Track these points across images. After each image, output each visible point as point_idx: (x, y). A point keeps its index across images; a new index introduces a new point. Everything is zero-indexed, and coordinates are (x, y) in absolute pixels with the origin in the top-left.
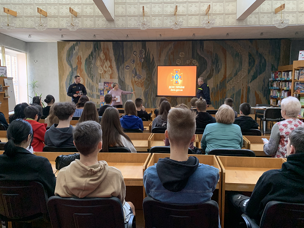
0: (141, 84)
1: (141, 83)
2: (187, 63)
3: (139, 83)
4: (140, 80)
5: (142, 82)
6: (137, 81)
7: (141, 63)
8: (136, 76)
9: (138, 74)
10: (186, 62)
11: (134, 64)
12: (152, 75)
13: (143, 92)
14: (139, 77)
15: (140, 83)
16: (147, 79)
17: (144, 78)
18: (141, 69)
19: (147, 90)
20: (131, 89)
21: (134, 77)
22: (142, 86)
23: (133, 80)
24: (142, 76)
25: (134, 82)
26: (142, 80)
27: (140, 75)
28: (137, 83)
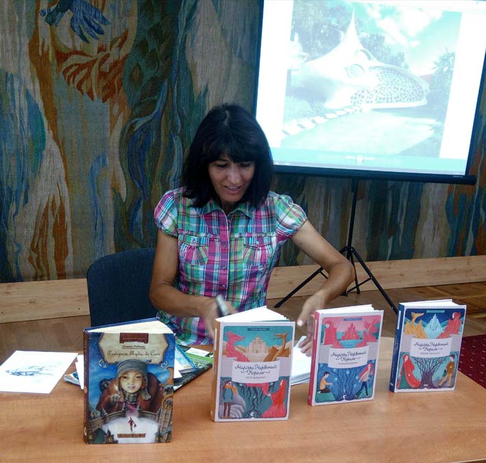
0: (102, 75)
1: (106, 67)
3: (88, 66)
4: (95, 45)
5: (110, 60)
6: (76, 52)
8: (68, 15)
12: (175, 22)
13: (117, 133)
14: (90, 26)
15: (94, 73)
16: (141, 45)
17: (125, 38)
19: (141, 122)
20: (33, 108)
21: (52, 20)
22: (109, 93)
23: (43, 43)
24: (109, 21)
25: (48, 54)
26: (110, 49)
27: (97, 9)
28: (76, 65)
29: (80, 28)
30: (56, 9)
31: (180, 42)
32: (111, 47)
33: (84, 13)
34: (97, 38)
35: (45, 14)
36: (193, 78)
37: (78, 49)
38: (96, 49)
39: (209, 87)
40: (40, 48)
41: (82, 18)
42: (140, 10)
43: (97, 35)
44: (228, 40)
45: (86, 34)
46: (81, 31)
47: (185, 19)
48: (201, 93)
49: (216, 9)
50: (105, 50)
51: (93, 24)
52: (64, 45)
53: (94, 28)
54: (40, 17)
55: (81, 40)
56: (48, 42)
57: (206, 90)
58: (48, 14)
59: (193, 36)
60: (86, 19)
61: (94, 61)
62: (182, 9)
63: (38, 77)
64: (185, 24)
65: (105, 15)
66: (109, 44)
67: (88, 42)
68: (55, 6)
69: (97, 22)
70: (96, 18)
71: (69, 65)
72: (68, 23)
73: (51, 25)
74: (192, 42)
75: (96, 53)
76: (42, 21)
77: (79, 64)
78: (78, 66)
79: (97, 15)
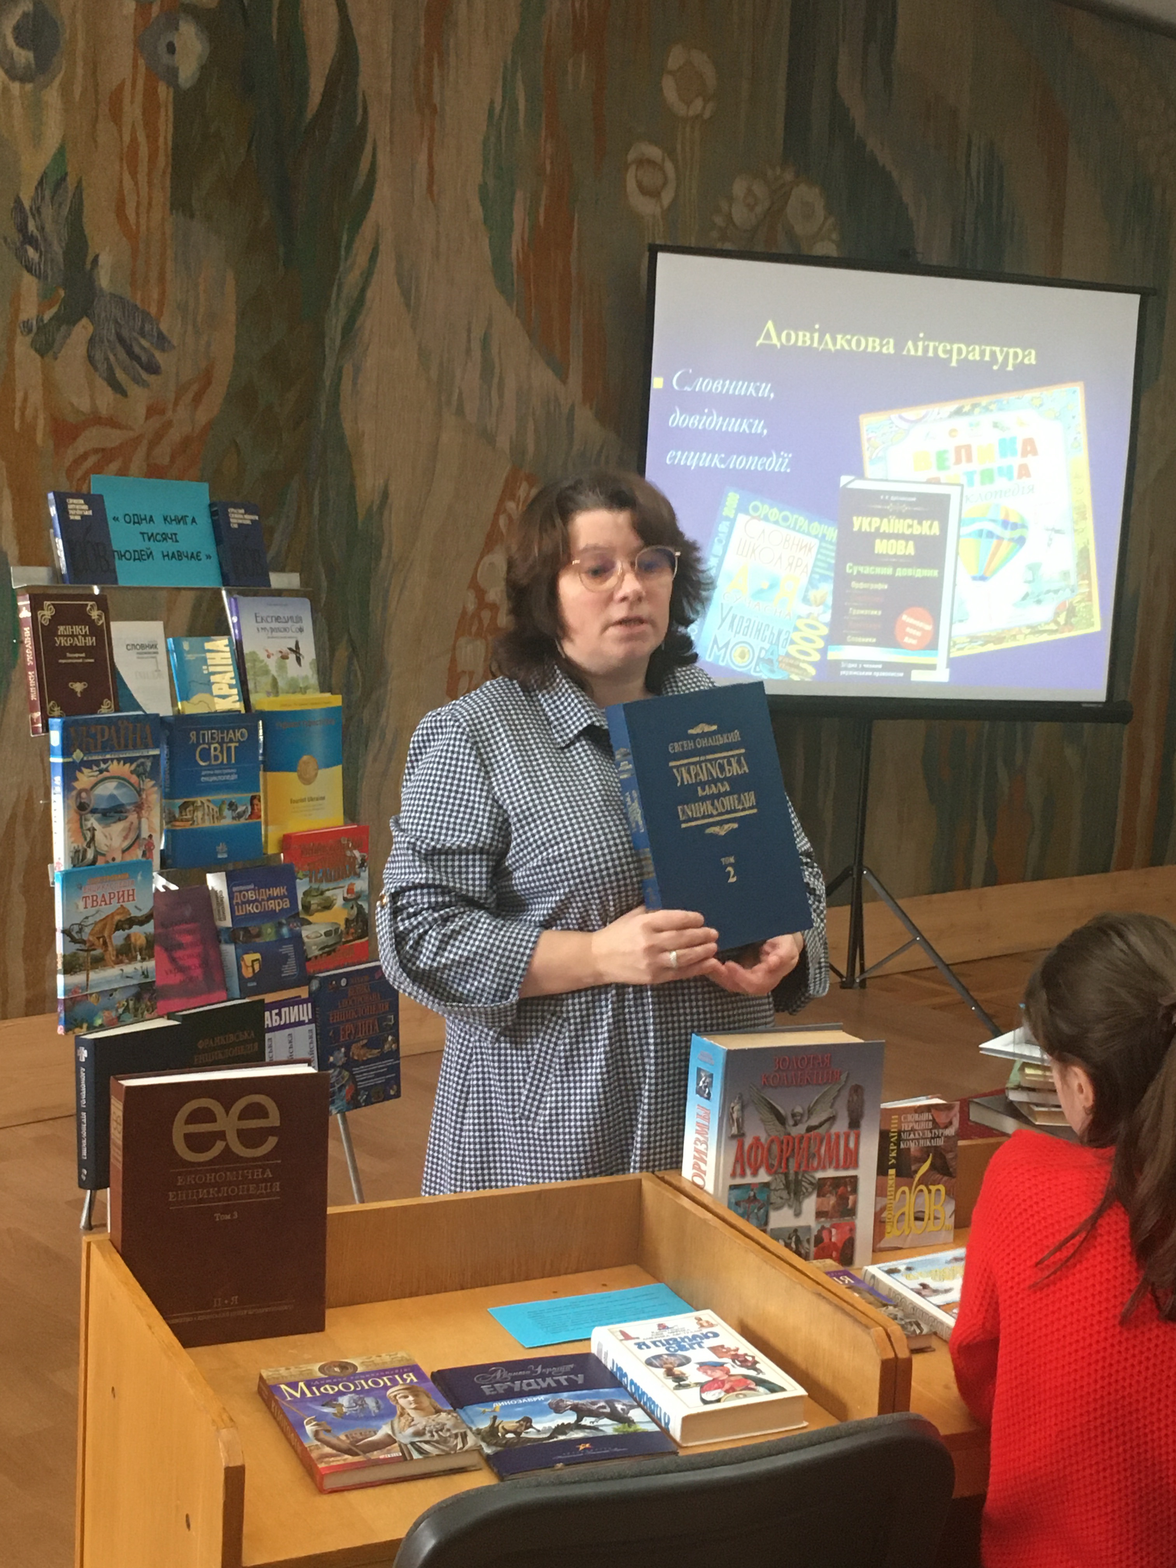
2: (740, 214)
3: (123, 452)
4: (140, 400)
5: (175, 435)
6: (98, 422)
7: (163, 91)
8: (83, 330)
9: (104, 280)
10: (730, 199)
11: (52, 96)
12: (319, 337)
14: (131, 356)
15: (138, 468)
16: (243, 398)
17: (207, 381)
18: (161, 197)
21: (45, 345)
23: (25, 399)
24: (175, 342)
25: (34, 429)
26: (174, 410)
27: (146, 315)
28: (96, 451)
29: (107, 359)
30: (55, 318)
31: (328, 383)
32: (176, 404)
33: (116, 322)
34: (144, 384)
35: (30, 331)
36: (355, 467)
37: (104, 412)
38: (142, 411)
39: (392, 488)
40: (17, 413)
41: (113, 338)
42: (242, 315)
43: (145, 375)
44: (434, 374)
45: (120, 375)
46: (110, 369)
47: (339, 329)
48: (372, 502)
49: (408, 305)
50: (163, 412)
51: (137, 350)
52: (72, 405)
53: (137, 359)
54: (19, 338)
55: (109, 391)
56: (36, 397)
57: (385, 495)
58: (38, 328)
59: (357, 369)
60: (121, 339)
61: (136, 441)
62: (333, 306)
63: (10, 486)
64: (338, 343)
65: (164, 327)
66: (172, 396)
67: (124, 393)
68: (54, 310)
69: (145, 343)
70: (142, 334)
71: (81, 450)
72: (82, 350)
73: (42, 356)
74: (355, 384)
75: (141, 420)
76: (22, 346)
77: (103, 450)
78: (100, 455)
79: (147, 327)
